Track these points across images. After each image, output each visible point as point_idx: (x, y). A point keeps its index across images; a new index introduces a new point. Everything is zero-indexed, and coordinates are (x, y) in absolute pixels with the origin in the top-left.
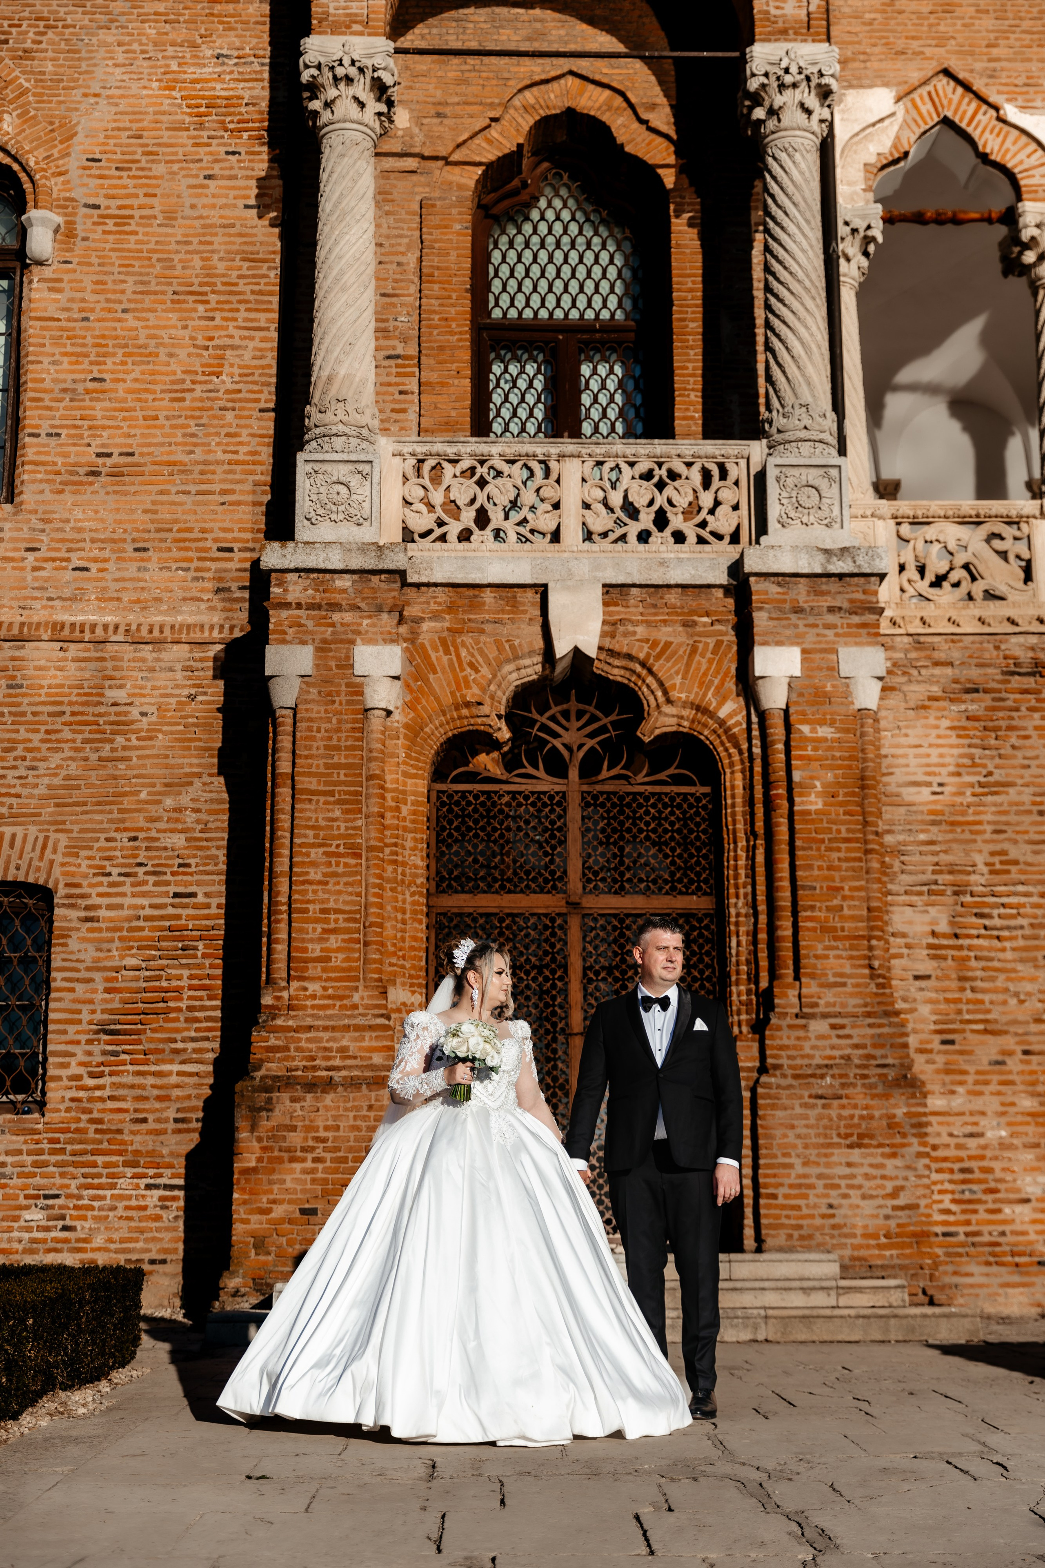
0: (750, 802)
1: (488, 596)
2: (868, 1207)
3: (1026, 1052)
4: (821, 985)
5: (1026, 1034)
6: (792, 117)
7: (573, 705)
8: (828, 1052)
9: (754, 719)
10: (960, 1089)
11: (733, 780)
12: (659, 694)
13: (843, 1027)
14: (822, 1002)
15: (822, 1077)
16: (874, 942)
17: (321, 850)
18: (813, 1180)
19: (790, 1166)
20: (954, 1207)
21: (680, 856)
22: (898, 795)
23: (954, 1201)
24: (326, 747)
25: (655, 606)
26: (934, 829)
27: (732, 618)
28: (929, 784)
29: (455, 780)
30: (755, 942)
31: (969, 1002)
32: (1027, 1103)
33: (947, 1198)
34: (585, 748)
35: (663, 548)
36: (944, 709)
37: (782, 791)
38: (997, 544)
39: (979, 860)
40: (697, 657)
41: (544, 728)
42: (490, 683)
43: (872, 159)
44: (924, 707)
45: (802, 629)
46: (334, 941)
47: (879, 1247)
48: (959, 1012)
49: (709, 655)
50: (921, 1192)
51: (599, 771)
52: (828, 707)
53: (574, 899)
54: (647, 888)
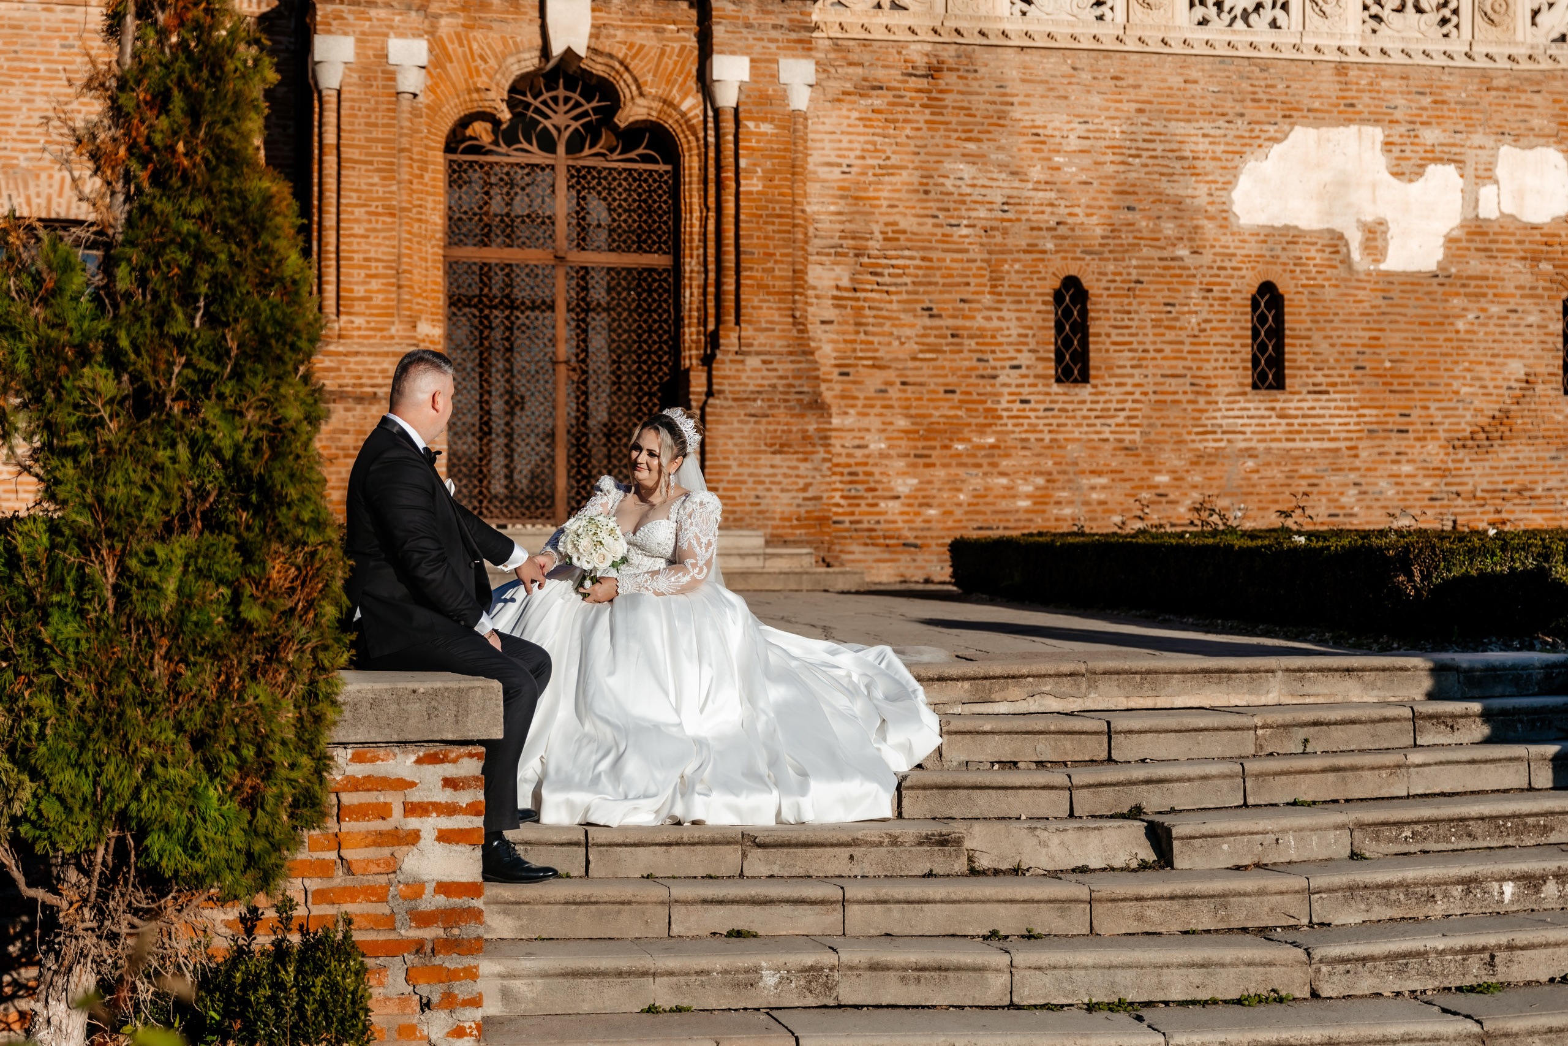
0: (705, 181)
2: (785, 498)
3: (904, 383)
4: (756, 330)
5: (904, 369)
7: (561, 92)
8: (760, 381)
9: (710, 113)
10: (852, 411)
11: (690, 161)
12: (634, 88)
13: (771, 362)
14: (756, 343)
15: (755, 400)
16: (797, 297)
17: (363, 210)
18: (745, 478)
19: (728, 467)
20: (842, 502)
21: (645, 222)
22: (815, 173)
23: (843, 497)
24: (367, 124)
25: (632, 14)
26: (842, 202)
27: (695, 27)
28: (840, 165)
29: (464, 152)
30: (705, 294)
31: (862, 342)
32: (902, 423)
33: (838, 494)
34: (571, 129)
36: (855, 102)
37: (731, 174)
39: (876, 228)
40: (665, 59)
41: (537, 111)
42: (496, 72)
44: (839, 100)
45: (751, 41)
46: (375, 284)
47: (792, 527)
48: (854, 350)
49: (675, 58)
50: (824, 487)
51: (582, 150)
52: (769, 108)
53: (560, 254)
54: (619, 247)
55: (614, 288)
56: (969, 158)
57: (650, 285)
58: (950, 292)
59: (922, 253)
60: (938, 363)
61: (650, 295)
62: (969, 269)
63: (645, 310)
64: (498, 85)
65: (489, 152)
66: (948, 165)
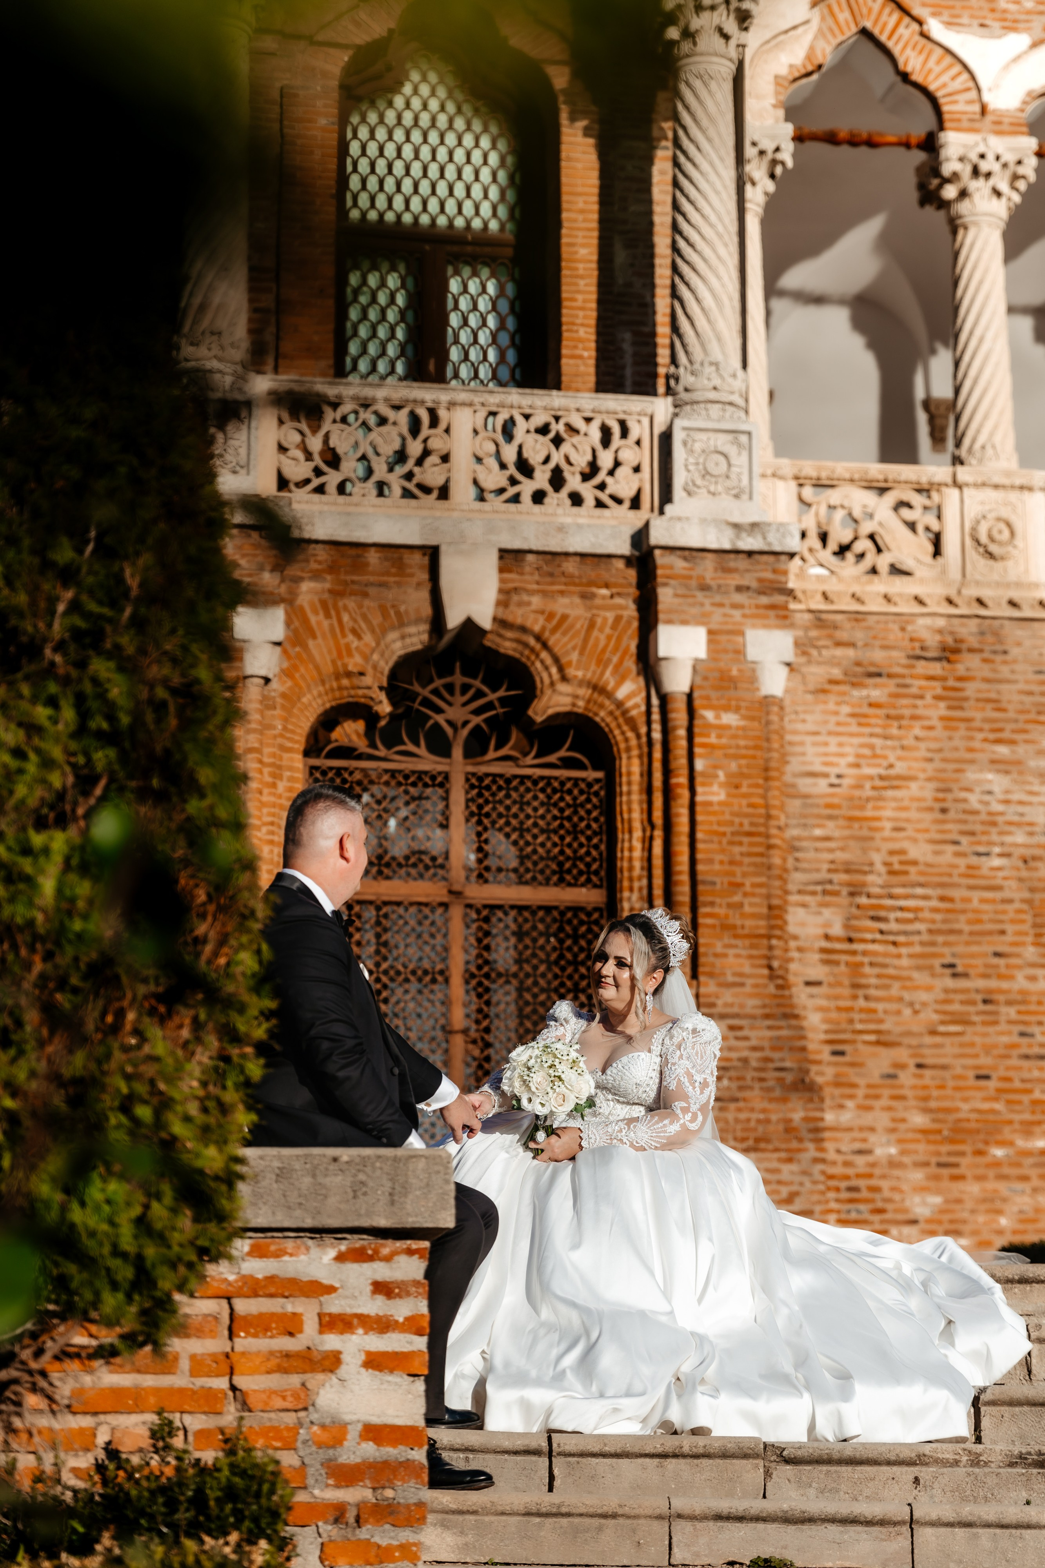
0: (649, 790)
1: (373, 557)
3: (919, 1066)
4: (720, 985)
5: (920, 1046)
6: (709, 41)
7: (458, 679)
9: (655, 701)
10: (850, 1104)
11: (629, 765)
12: (554, 670)
13: (740, 1028)
14: (720, 1002)
16: (774, 942)
21: (570, 845)
22: (793, 786)
25: (551, 575)
26: (831, 824)
27: (633, 591)
28: (826, 775)
29: (330, 755)
31: (862, 1010)
32: (919, 1120)
34: (470, 726)
35: (560, 511)
36: (844, 694)
37: (684, 780)
38: (905, 513)
39: (877, 859)
40: (595, 633)
41: (426, 702)
42: (373, 651)
43: (784, 71)
44: (824, 691)
45: (708, 608)
48: (851, 1021)
49: (608, 630)
50: (816, 1197)
51: (484, 752)
52: (732, 693)
53: (456, 887)
54: (534, 878)
55: (527, 933)
56: (998, 765)
57: (575, 929)
58: (978, 943)
59: (939, 892)
60: (966, 1039)
61: (576, 942)
62: (1004, 912)
63: (569, 963)
64: (375, 667)
65: (360, 757)
66: (971, 775)
